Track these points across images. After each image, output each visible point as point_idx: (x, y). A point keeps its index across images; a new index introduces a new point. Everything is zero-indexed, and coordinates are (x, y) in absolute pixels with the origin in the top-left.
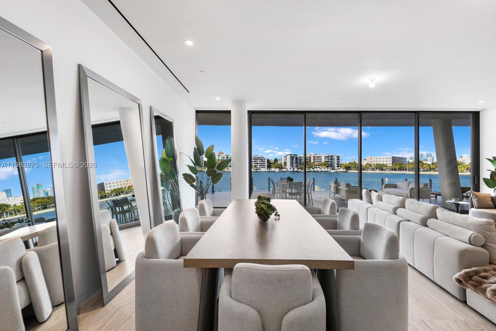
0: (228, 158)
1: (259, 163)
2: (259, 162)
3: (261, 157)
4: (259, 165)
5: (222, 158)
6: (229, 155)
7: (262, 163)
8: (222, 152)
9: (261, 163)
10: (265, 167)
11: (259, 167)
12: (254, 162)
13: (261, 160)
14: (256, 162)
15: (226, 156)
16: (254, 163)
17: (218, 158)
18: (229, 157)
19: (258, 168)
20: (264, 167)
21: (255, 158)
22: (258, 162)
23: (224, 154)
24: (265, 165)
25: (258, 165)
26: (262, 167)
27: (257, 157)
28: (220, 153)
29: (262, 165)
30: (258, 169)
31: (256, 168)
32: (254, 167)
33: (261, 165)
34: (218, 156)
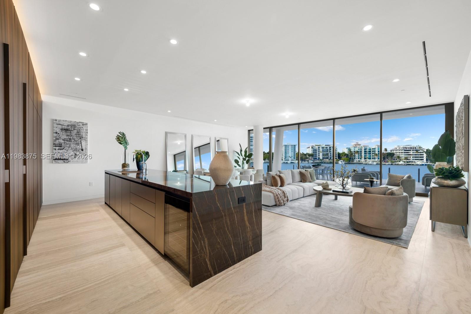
0: (366, 149)
1: (413, 155)
2: (413, 153)
3: (415, 146)
4: (413, 157)
5: (359, 149)
6: (368, 146)
7: (417, 155)
8: (359, 143)
9: (415, 155)
10: (423, 159)
11: (413, 159)
12: (404, 153)
13: (415, 150)
14: (408, 153)
15: (364, 147)
16: (405, 155)
17: (354, 149)
18: (368, 148)
19: (411, 160)
20: (421, 160)
21: (406, 148)
22: (411, 153)
23: (361, 146)
24: (423, 157)
25: (410, 157)
26: (418, 159)
27: (409, 146)
28: (356, 145)
29: (418, 157)
30: (410, 162)
31: (407, 160)
32: (405, 159)
33: (415, 157)
34: (354, 148)
